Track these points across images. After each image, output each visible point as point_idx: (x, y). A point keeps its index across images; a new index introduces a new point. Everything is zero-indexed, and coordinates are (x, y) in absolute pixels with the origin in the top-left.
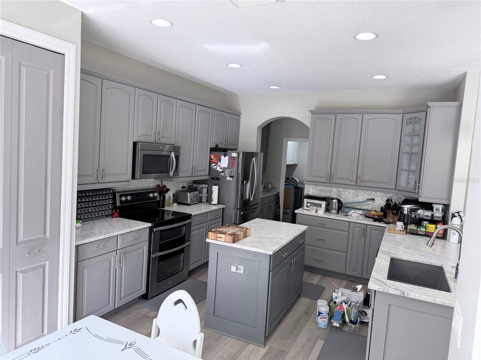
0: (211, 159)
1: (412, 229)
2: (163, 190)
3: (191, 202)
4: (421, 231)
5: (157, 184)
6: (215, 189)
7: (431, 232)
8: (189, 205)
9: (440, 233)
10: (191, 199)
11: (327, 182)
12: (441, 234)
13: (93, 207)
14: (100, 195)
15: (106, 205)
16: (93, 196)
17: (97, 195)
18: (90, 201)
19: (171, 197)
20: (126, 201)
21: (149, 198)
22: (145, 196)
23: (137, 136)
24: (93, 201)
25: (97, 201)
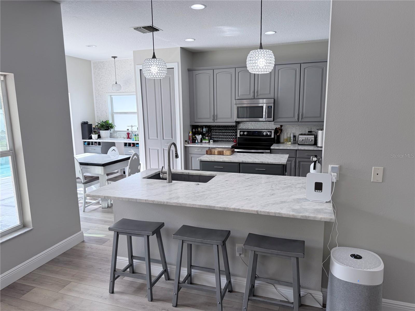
5: (276, 127)
13: (223, 135)
14: (227, 129)
15: (231, 135)
16: (223, 129)
17: (225, 130)
18: (221, 132)
19: (291, 137)
20: (244, 135)
21: (264, 136)
22: (261, 134)
23: (238, 96)
24: (223, 132)
25: (225, 132)
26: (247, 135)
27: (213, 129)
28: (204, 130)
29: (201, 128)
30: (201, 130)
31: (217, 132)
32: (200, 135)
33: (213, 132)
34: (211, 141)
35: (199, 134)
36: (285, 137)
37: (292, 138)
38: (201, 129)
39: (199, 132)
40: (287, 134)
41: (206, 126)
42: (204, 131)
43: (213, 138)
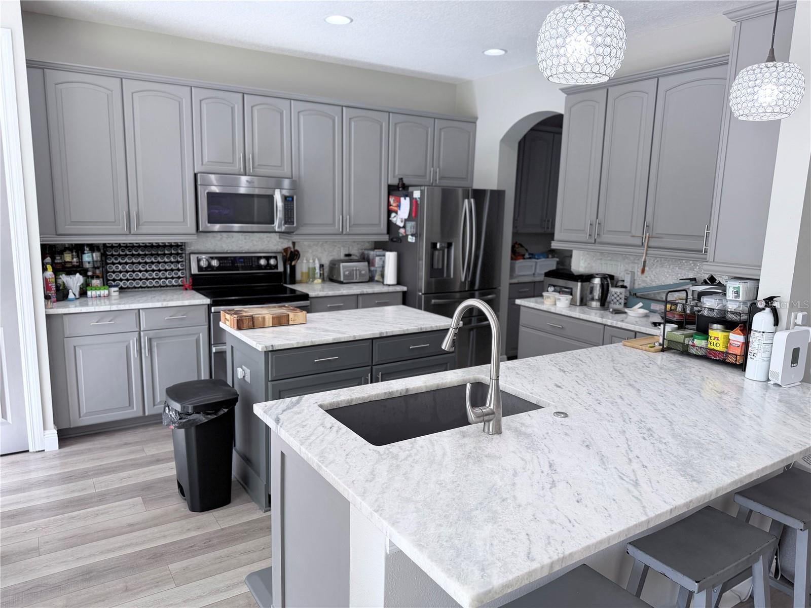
0: (389, 204)
1: (675, 340)
2: (291, 256)
3: (344, 279)
4: (694, 346)
5: (286, 246)
6: (391, 258)
7: (714, 350)
8: (342, 283)
9: (733, 354)
10: (345, 275)
11: (590, 241)
12: (737, 355)
13: (146, 271)
14: (158, 255)
15: (172, 270)
16: (145, 255)
17: (152, 255)
18: (139, 263)
19: (315, 268)
20: (210, 267)
21: (260, 267)
22: (252, 263)
23: (202, 164)
24: (146, 263)
25: (152, 263)
26: (218, 269)
27: (112, 255)
28: (87, 257)
29: (72, 252)
30: (73, 258)
31: (126, 263)
32: (78, 275)
33: (113, 264)
34: (114, 292)
35: (71, 271)
36: (305, 270)
37: (318, 271)
38: (72, 255)
39: (68, 265)
40: (307, 260)
41: (93, 248)
42: (89, 263)
43: (114, 280)
